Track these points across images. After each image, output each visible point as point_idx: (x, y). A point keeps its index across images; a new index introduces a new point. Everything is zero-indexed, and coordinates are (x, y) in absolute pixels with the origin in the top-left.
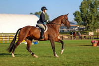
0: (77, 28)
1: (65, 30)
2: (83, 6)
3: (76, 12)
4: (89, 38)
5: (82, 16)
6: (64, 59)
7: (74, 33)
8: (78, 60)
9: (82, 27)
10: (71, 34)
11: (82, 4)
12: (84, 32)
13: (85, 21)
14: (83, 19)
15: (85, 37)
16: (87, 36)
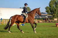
0: (47, 16)
1: (40, 17)
2: (51, 4)
3: (47, 7)
4: (54, 22)
5: (50, 9)
6: (40, 34)
7: (46, 19)
8: (48, 35)
9: (50, 16)
10: (44, 19)
11: (50, 2)
12: (51, 19)
13: (52, 12)
14: (51, 11)
15: (52, 21)
16: (53, 21)
